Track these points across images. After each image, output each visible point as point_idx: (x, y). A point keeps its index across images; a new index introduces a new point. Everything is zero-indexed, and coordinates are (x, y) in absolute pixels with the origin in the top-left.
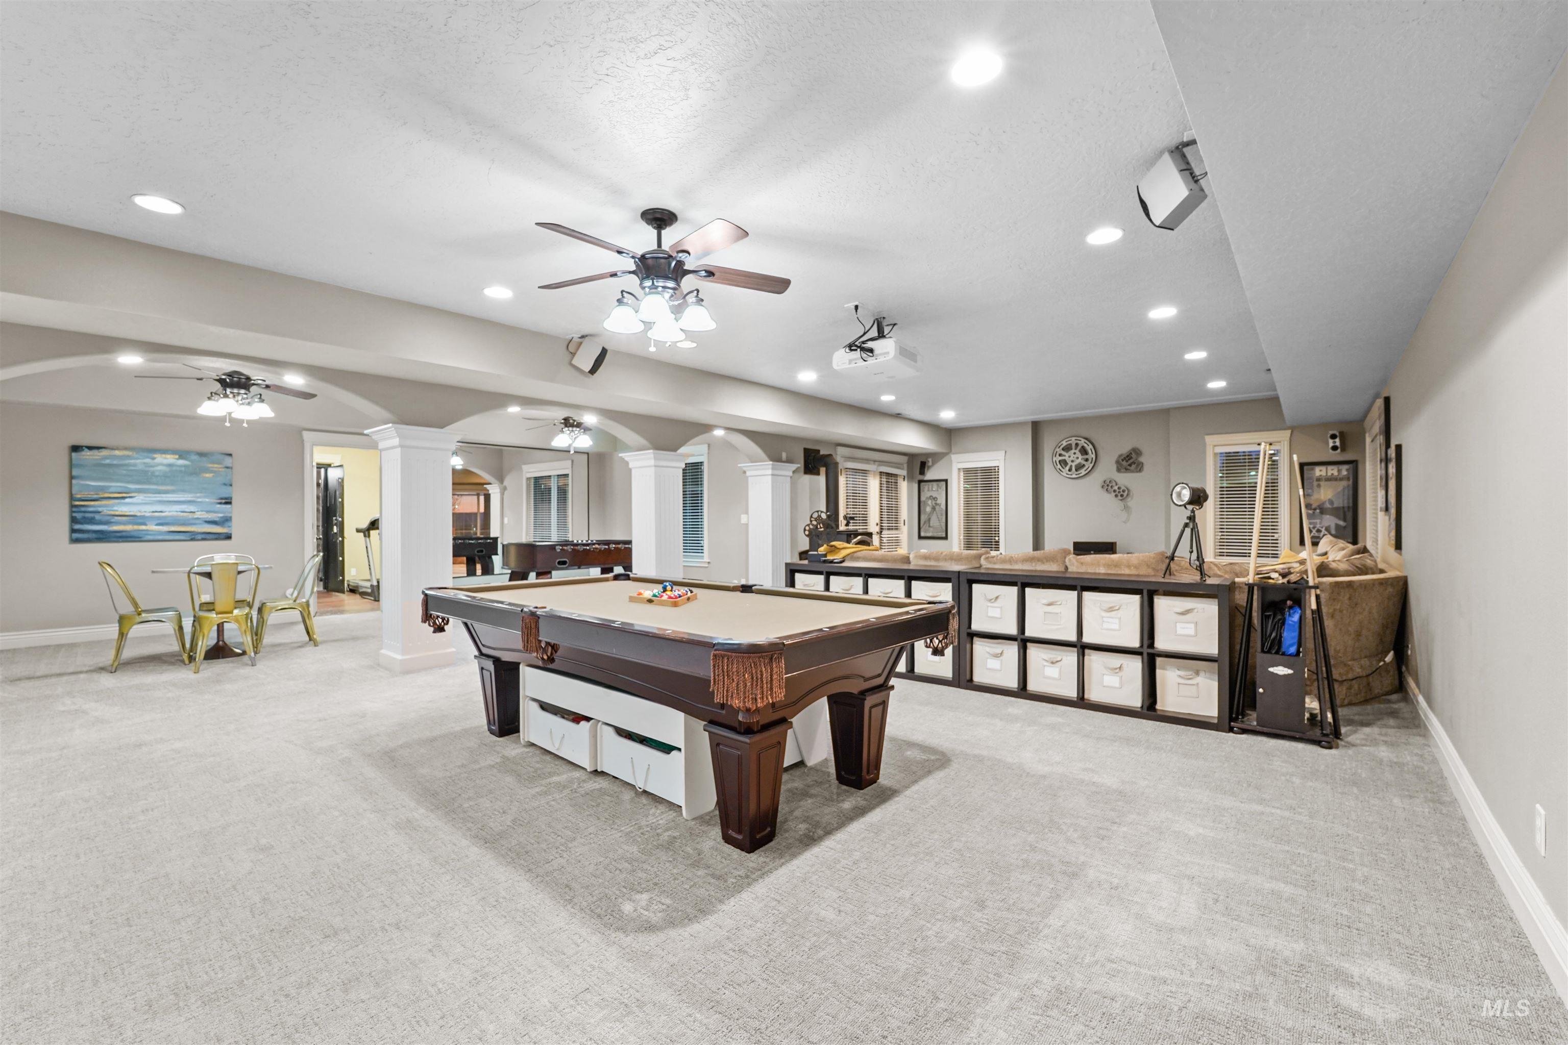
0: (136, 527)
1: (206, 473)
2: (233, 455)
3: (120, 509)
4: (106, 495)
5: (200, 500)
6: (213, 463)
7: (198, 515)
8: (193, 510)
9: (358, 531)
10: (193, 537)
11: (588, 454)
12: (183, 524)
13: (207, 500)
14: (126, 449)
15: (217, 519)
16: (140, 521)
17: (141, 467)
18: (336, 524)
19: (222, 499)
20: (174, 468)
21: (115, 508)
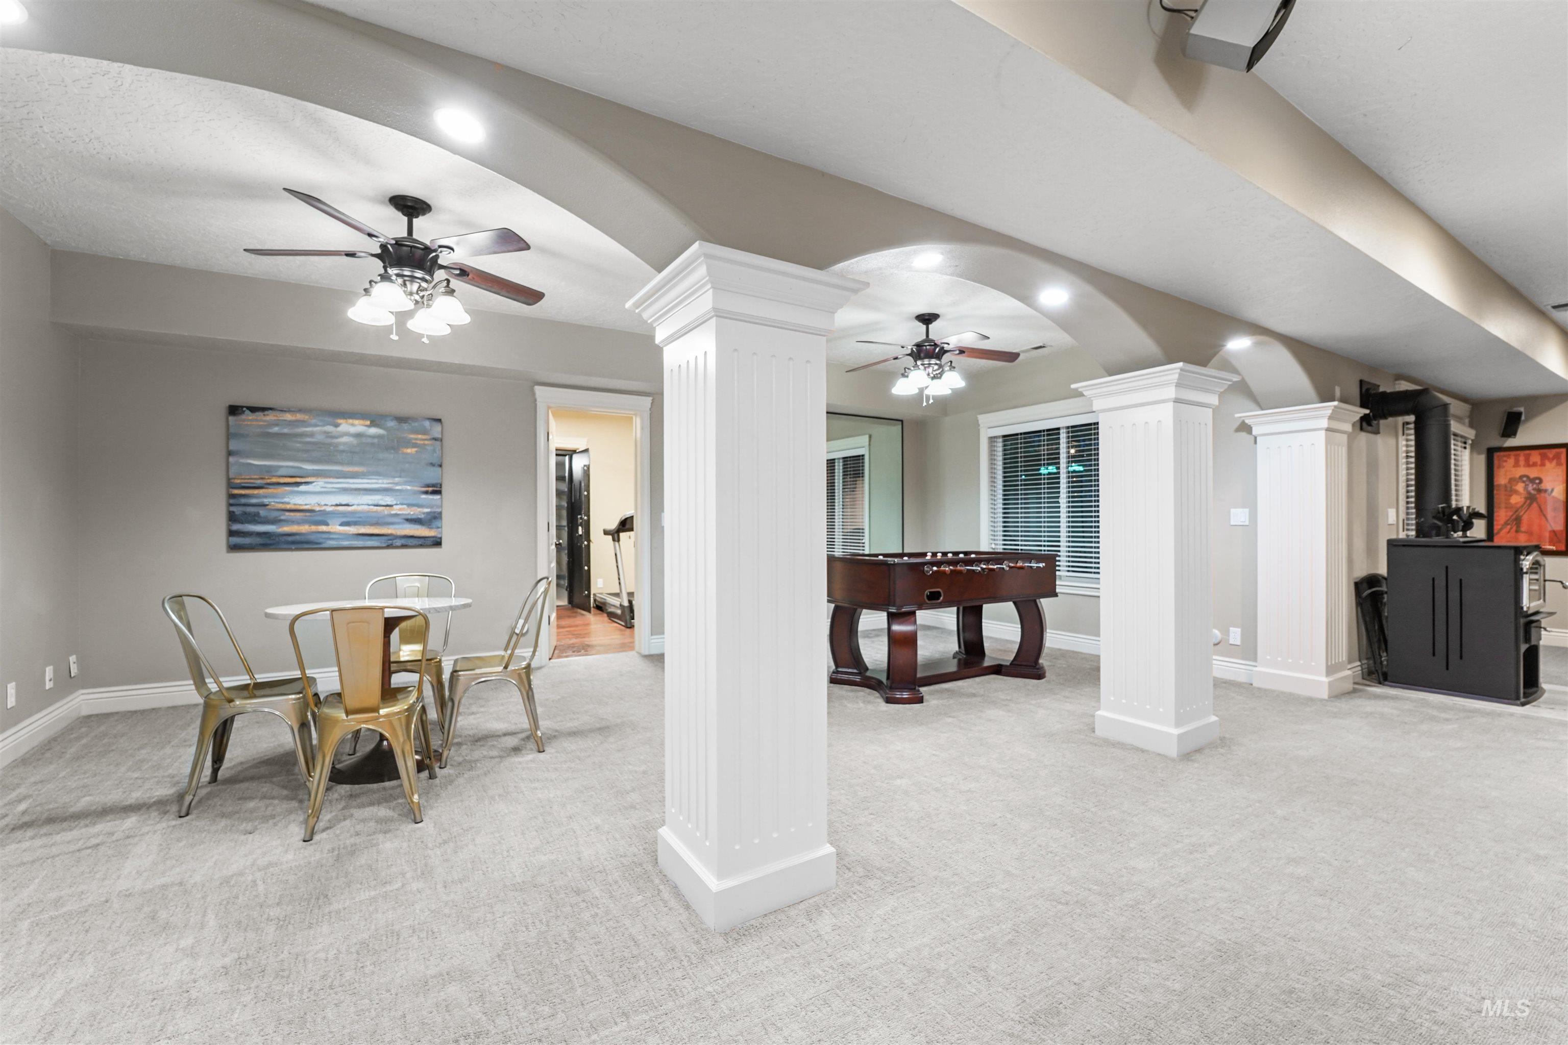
0: (314, 528)
1: (407, 447)
2: (443, 420)
3: (293, 501)
4: (274, 480)
5: (398, 488)
6: (416, 432)
7: (396, 510)
8: (389, 503)
9: (606, 533)
10: (391, 543)
11: (902, 421)
12: (377, 524)
13: (409, 488)
14: (300, 411)
15: (423, 516)
16: (320, 518)
17: (319, 438)
18: (581, 525)
19: (428, 486)
20: (364, 440)
21: (286, 500)
